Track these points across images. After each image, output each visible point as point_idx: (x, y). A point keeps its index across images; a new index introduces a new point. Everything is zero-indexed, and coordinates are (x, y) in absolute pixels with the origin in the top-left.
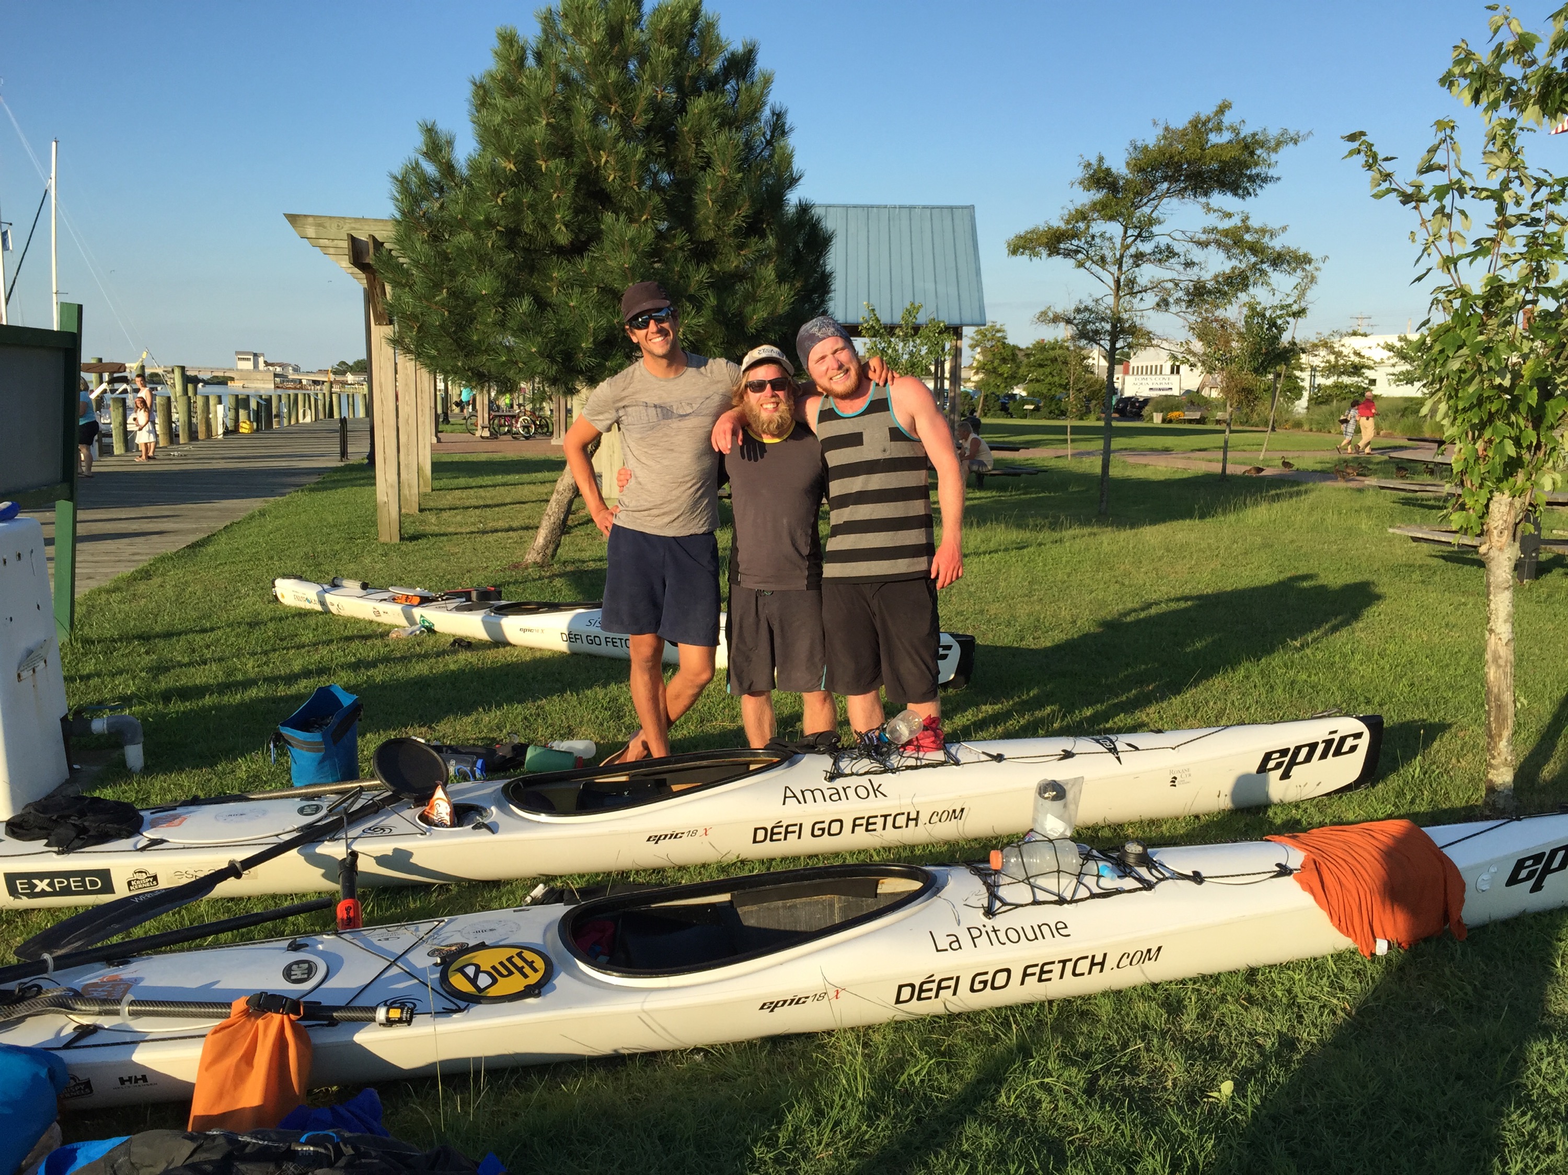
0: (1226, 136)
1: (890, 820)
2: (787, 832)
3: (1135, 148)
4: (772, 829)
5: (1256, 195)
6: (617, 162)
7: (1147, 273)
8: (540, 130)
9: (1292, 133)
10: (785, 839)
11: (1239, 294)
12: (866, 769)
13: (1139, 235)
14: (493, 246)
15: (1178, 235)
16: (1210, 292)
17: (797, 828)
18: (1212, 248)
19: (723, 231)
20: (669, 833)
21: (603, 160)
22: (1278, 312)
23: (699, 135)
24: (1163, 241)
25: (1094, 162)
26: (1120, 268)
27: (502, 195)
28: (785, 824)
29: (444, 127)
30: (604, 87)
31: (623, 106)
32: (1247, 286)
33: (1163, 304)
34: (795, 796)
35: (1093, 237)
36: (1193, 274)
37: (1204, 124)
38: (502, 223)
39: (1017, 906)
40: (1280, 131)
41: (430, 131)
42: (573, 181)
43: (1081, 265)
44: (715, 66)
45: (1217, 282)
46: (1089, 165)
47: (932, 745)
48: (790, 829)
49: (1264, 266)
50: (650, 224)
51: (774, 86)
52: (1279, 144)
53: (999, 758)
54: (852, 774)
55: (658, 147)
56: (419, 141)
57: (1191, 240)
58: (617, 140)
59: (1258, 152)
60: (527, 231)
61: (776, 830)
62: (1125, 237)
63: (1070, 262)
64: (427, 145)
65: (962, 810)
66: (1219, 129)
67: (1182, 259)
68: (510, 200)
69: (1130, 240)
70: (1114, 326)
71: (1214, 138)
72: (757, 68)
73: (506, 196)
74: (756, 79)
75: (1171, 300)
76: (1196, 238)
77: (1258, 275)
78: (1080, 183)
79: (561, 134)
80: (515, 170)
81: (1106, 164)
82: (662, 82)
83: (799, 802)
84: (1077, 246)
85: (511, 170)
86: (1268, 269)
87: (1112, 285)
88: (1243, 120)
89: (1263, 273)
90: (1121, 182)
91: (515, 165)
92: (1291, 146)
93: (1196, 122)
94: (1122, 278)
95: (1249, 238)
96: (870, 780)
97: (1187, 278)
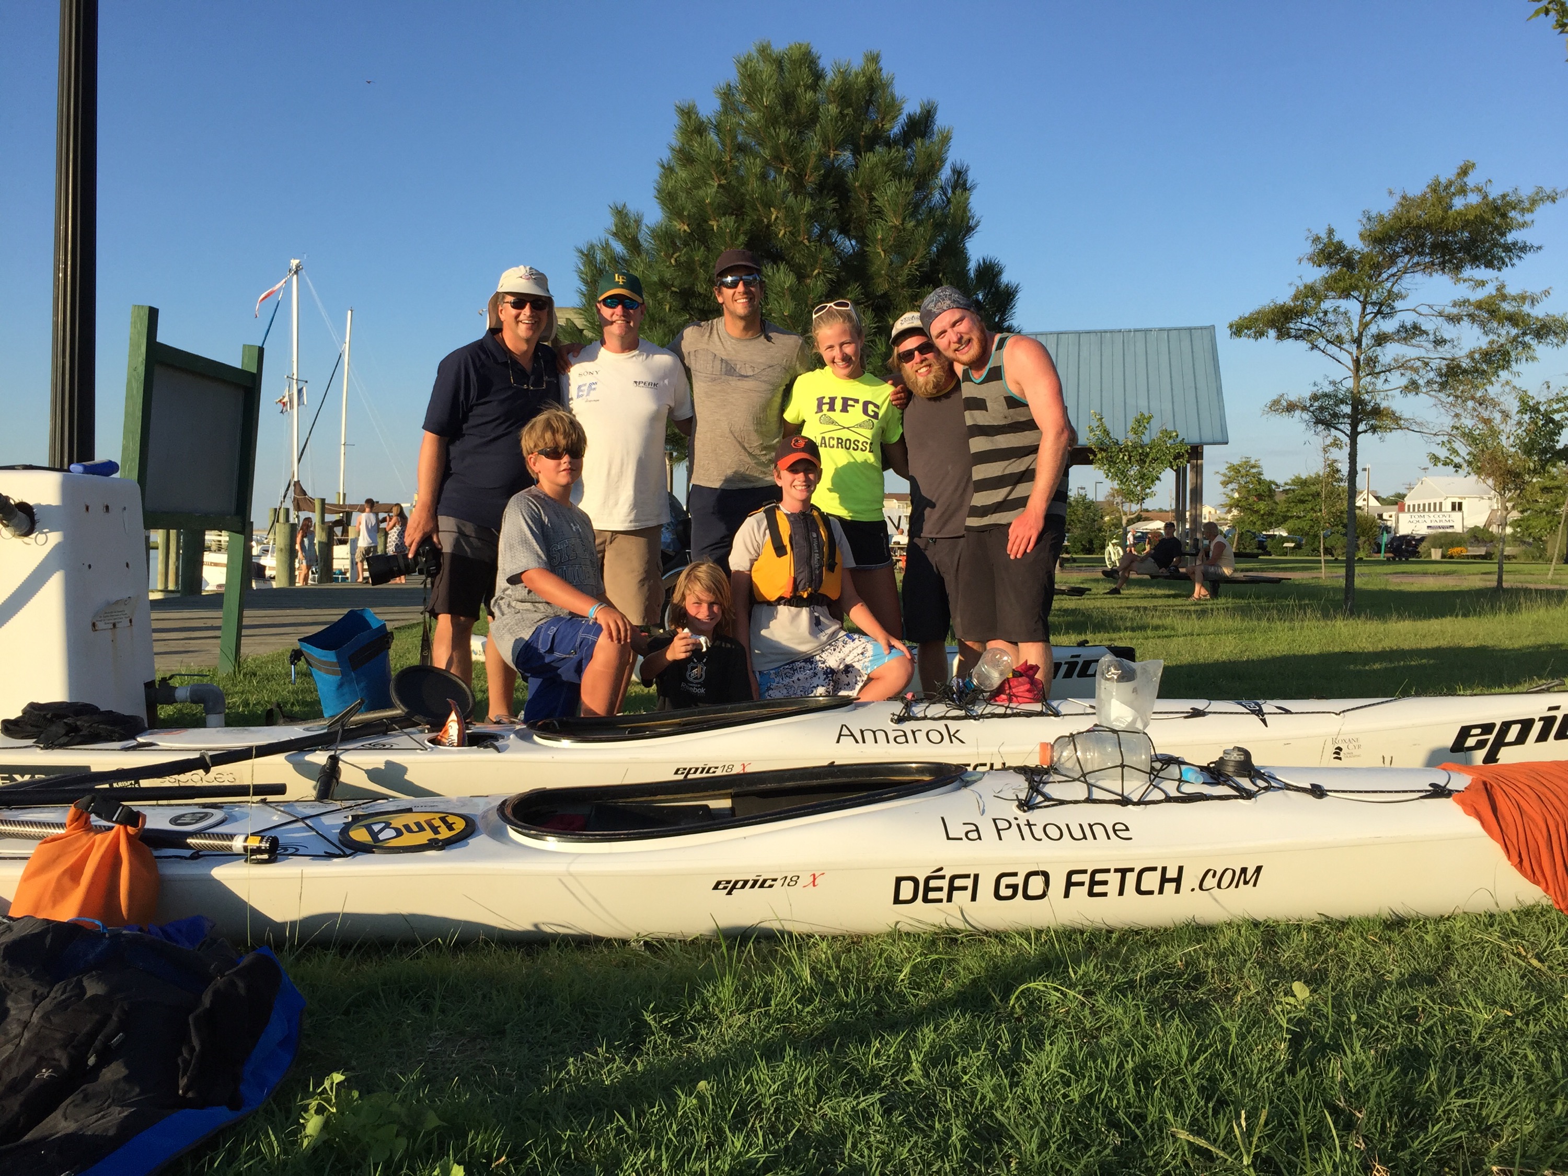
0: (1474, 199)
3: (1369, 219)
5: (1513, 265)
6: (786, 217)
7: (1389, 353)
8: (711, 191)
9: (1549, 191)
11: (1501, 373)
12: (943, 714)
13: (1379, 312)
14: (670, 309)
15: (1424, 310)
16: (1465, 372)
18: (1466, 323)
19: (897, 282)
21: (773, 217)
22: (1555, 406)
23: (870, 188)
24: (1409, 319)
25: (1323, 235)
26: (1359, 346)
27: (675, 256)
29: (632, 208)
30: (775, 148)
31: (795, 166)
32: (1508, 362)
33: (1413, 387)
34: (852, 735)
35: (1326, 313)
36: (1446, 351)
37: (1447, 187)
38: (676, 283)
39: (1062, 802)
40: (1534, 190)
41: (621, 214)
42: (742, 239)
43: (1314, 347)
44: (896, 129)
45: (1473, 359)
46: (1317, 239)
49: (1527, 338)
50: (822, 277)
51: (953, 142)
52: (1534, 202)
54: (925, 718)
55: (830, 203)
56: (609, 221)
57: (1440, 314)
58: (785, 194)
59: (1512, 214)
60: (702, 291)
62: (1363, 314)
63: (1303, 345)
64: (616, 226)
66: (1463, 191)
67: (1432, 337)
68: (683, 259)
69: (1368, 318)
70: (1354, 408)
71: (1458, 203)
72: (936, 128)
73: (679, 256)
74: (936, 138)
75: (1421, 382)
76: (1446, 313)
77: (1520, 349)
78: (1309, 259)
79: (732, 194)
80: (688, 231)
81: (1337, 238)
82: (833, 140)
83: (857, 742)
84: (1309, 324)
85: (685, 231)
86: (1531, 342)
87: (1351, 365)
88: (1490, 181)
89: (1526, 346)
90: (1357, 257)
91: (688, 225)
92: (1548, 204)
93: (1435, 188)
94: (1362, 358)
95: (1507, 307)
96: (946, 726)
97: (1438, 358)
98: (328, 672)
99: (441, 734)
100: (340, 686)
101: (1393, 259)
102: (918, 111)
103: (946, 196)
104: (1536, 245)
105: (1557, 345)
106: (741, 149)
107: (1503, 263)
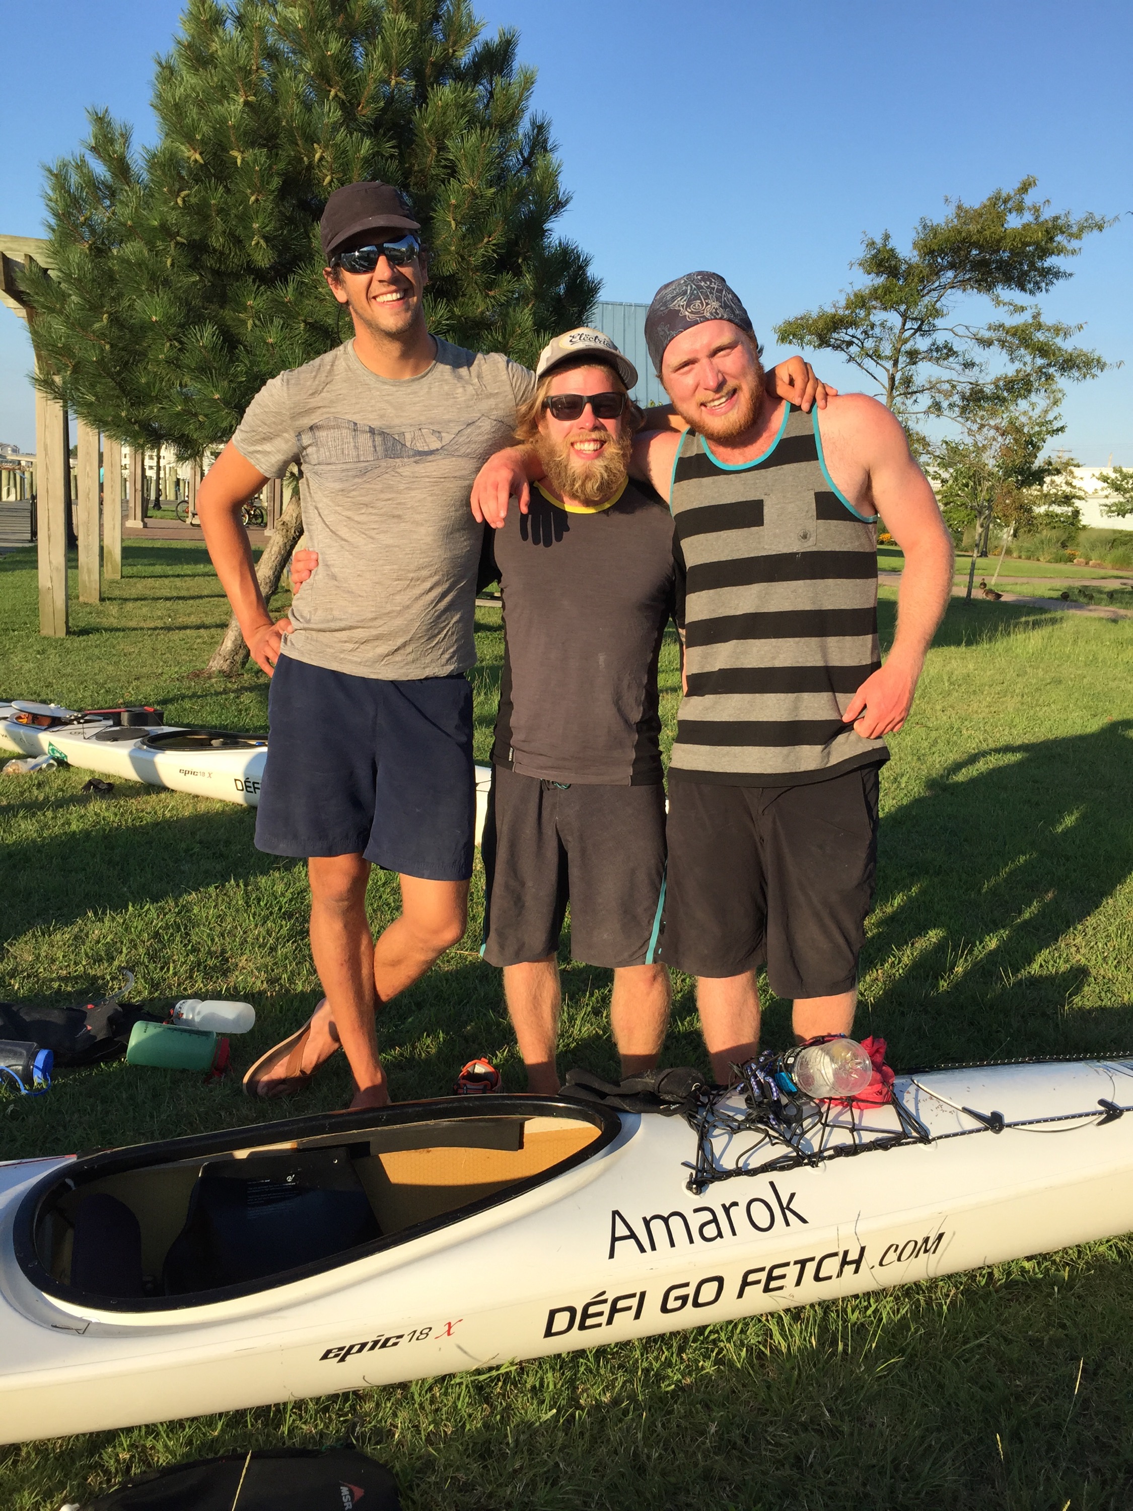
0: (1028, 217)
2: (614, 1310)
3: (925, 227)
4: (586, 1309)
5: (1047, 291)
6: (335, 159)
7: (924, 372)
8: (234, 108)
9: (1098, 218)
10: (610, 1322)
12: (761, 1157)
13: (919, 329)
14: (172, 265)
15: (961, 331)
16: (987, 398)
17: (634, 1302)
18: (996, 348)
19: (468, 263)
20: (370, 1338)
21: (317, 156)
22: (1039, 428)
23: (441, 135)
25: (879, 241)
26: (896, 363)
27: (183, 194)
28: (610, 1297)
29: (118, 118)
30: (321, 63)
31: (346, 89)
32: (1030, 391)
33: (937, 407)
34: (633, 1236)
35: (873, 326)
36: (972, 375)
37: (1005, 202)
38: (183, 231)
40: (1084, 216)
41: (101, 121)
42: (276, 182)
43: (851, 359)
44: (465, 57)
45: (997, 387)
46: (872, 244)
48: (621, 1304)
49: (1051, 370)
51: (535, 88)
52: (1081, 229)
53: (995, 1123)
54: (738, 1171)
55: (388, 147)
56: (87, 132)
57: (974, 337)
58: (335, 128)
59: (1059, 238)
60: (216, 245)
61: (592, 1310)
62: (903, 329)
63: (842, 356)
64: (96, 137)
65: (941, 1236)
66: (1020, 209)
67: (960, 359)
68: (193, 200)
69: (907, 334)
71: (1014, 222)
72: (516, 66)
73: (188, 196)
74: (516, 78)
75: (945, 404)
76: (979, 336)
77: (1043, 379)
78: (860, 265)
79: (263, 117)
80: (202, 161)
81: (891, 244)
82: (397, 63)
83: (643, 1250)
84: (853, 336)
85: (196, 161)
86: (1055, 373)
87: (886, 383)
88: (1048, 201)
89: (1049, 377)
90: (904, 267)
91: (201, 154)
92: (1096, 232)
93: (996, 200)
94: (898, 376)
95: (1040, 336)
96: (772, 1184)
97: (965, 380)
101: (937, 272)
102: (497, 40)
104: (1068, 272)
105: (1078, 379)
106: (272, 55)
107: (1039, 288)
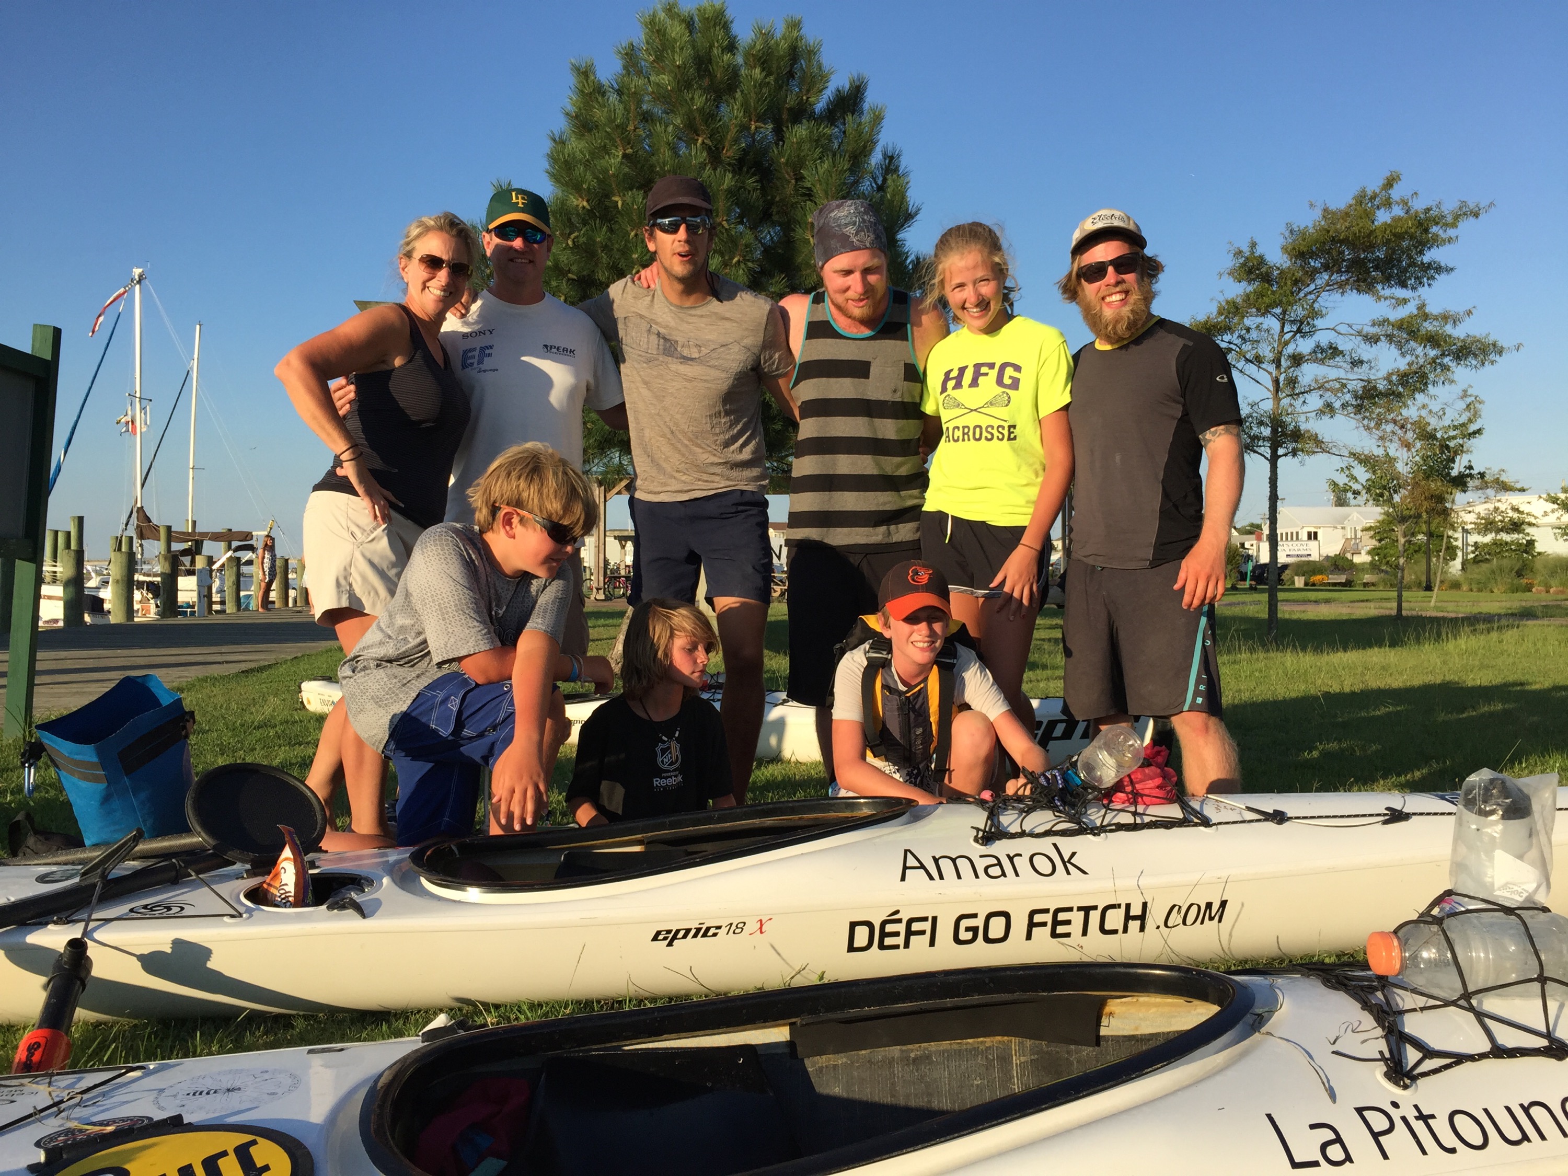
0: (1398, 211)
1: (1095, 916)
2: (909, 933)
3: (1292, 232)
4: (884, 924)
5: (1429, 285)
7: (1309, 373)
8: (614, 161)
9: (1472, 205)
10: (907, 945)
11: (1417, 396)
12: (1047, 827)
13: (1299, 331)
15: (1343, 329)
16: (1381, 394)
17: (927, 926)
18: (1383, 344)
20: (694, 925)
22: (1452, 433)
23: (797, 166)
25: (1245, 249)
26: (1278, 366)
27: (573, 236)
28: (905, 916)
30: (689, 116)
31: (711, 137)
32: (1426, 384)
33: (1328, 409)
34: (922, 867)
35: (1248, 330)
37: (1371, 199)
38: (574, 268)
39: (1460, 1059)
40: (1457, 204)
44: (820, 104)
45: (1390, 382)
46: (1239, 253)
47: (1157, 792)
48: (915, 927)
49: (1446, 360)
50: (742, 266)
51: (885, 123)
52: (1457, 217)
53: (1279, 817)
54: (1023, 834)
55: (751, 182)
57: (1359, 333)
59: (1434, 229)
61: (889, 928)
62: (1282, 332)
65: (1224, 904)
66: (1388, 204)
67: (1348, 358)
68: (582, 240)
69: (1287, 337)
70: (1274, 431)
71: (1383, 217)
72: (866, 106)
73: (577, 237)
74: (866, 118)
75: (1337, 405)
76: (1364, 333)
77: (1439, 370)
78: (1229, 274)
79: (639, 166)
80: (588, 207)
81: (1259, 251)
82: (756, 109)
83: (931, 878)
84: (1230, 343)
85: (584, 207)
86: (1450, 364)
87: (1270, 386)
88: (1416, 193)
89: (1445, 368)
90: (1276, 273)
91: (588, 201)
92: (1472, 219)
93: (1361, 199)
94: (1282, 378)
95: (1429, 327)
96: (1055, 845)
97: (1355, 379)
98: (85, 778)
99: (268, 879)
100: (106, 799)
101: (1312, 274)
102: (847, 86)
103: (876, 183)
104: (1450, 266)
105: (1476, 367)
106: (647, 118)
107: (1420, 283)
